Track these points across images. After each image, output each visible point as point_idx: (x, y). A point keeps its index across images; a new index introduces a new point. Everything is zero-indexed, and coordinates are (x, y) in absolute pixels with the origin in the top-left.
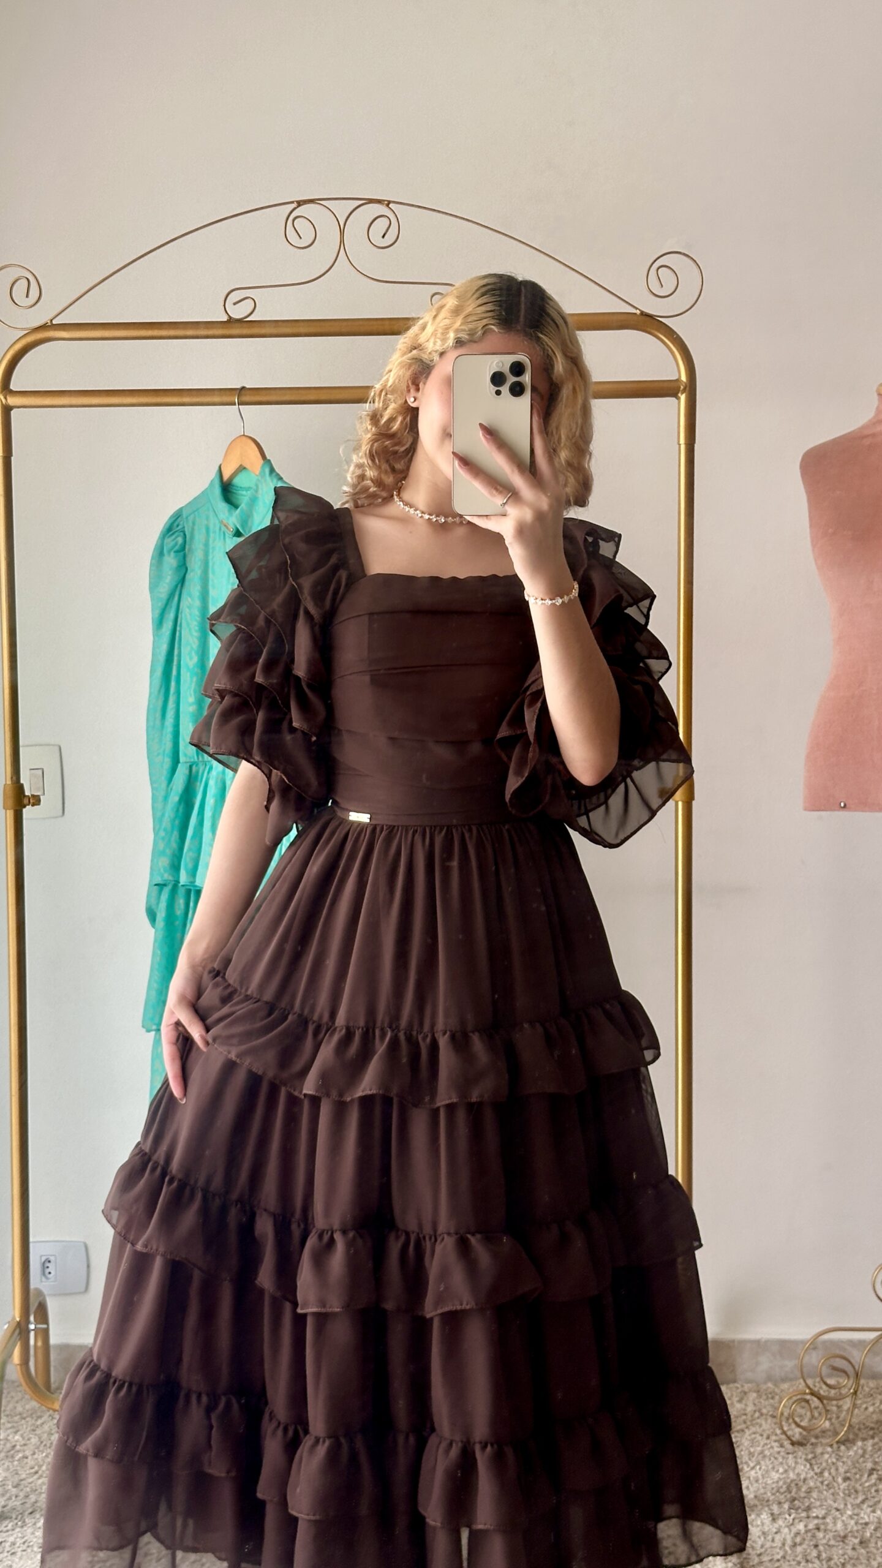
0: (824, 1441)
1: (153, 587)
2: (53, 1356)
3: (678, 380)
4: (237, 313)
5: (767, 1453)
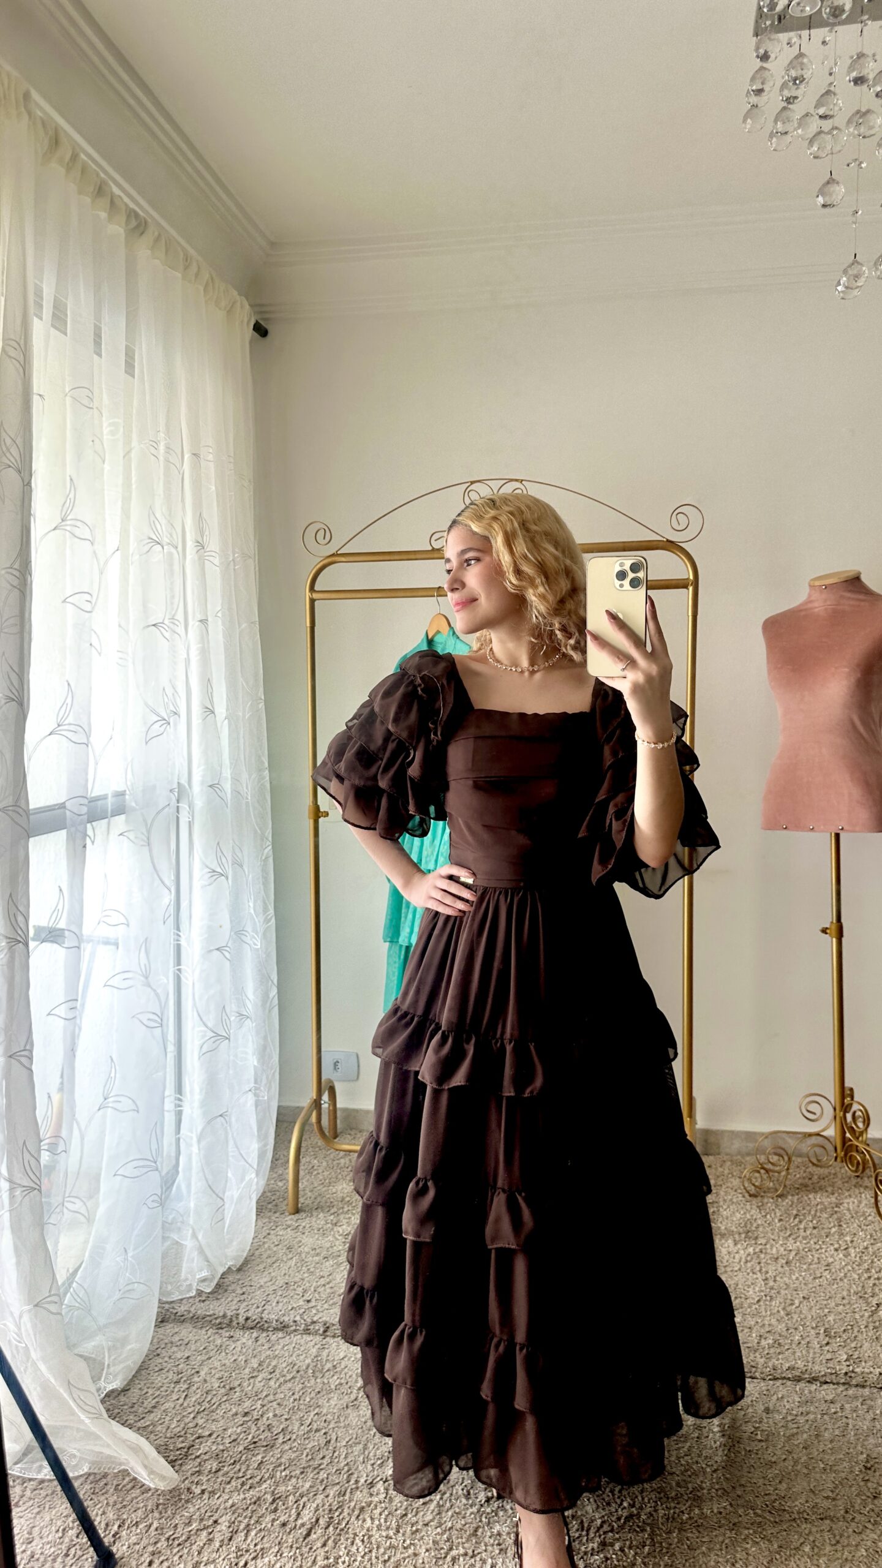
0: (769, 1195)
2: (339, 1114)
3: (688, 579)
5: (735, 1200)
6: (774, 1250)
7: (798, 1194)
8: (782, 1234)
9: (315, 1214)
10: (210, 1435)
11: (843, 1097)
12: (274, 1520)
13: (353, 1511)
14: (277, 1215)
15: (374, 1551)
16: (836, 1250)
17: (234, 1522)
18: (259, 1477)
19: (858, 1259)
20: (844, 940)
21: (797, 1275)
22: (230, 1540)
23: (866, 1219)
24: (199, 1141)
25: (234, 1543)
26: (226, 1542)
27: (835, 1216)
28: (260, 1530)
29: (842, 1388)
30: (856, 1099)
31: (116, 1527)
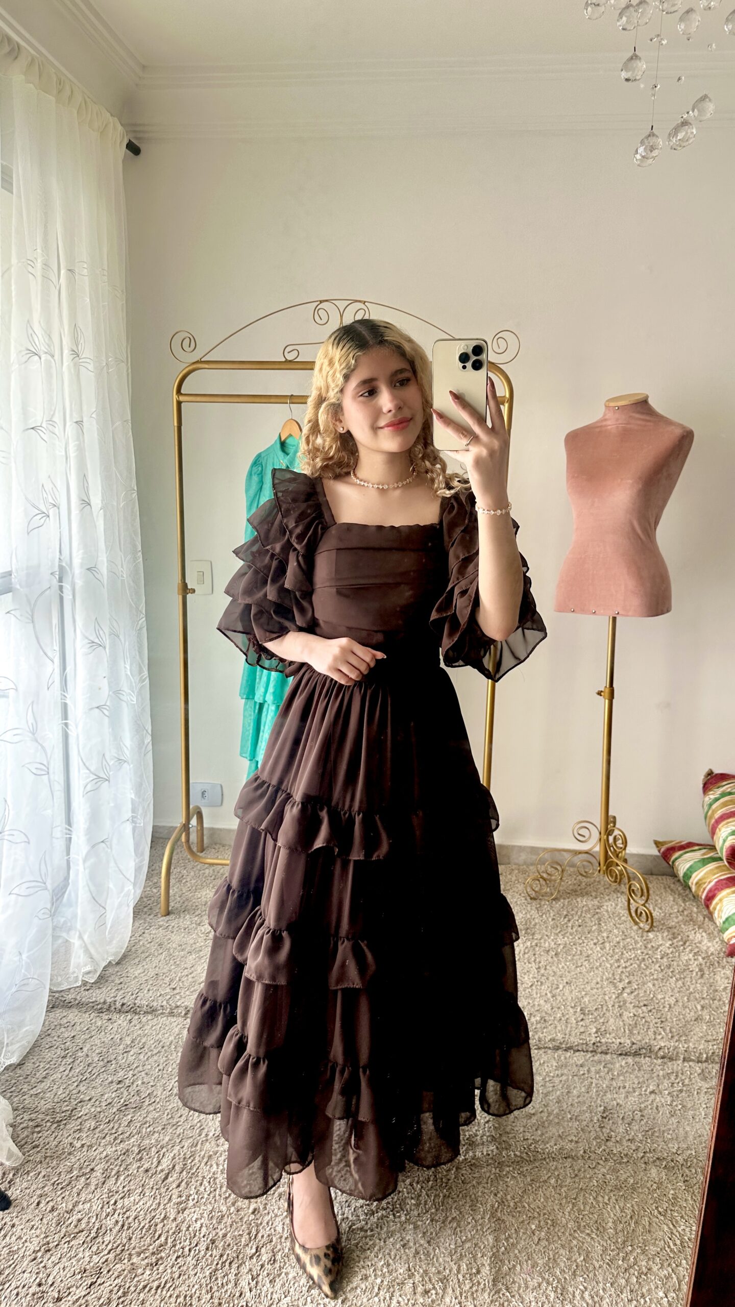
0: (546, 898)
1: (247, 491)
2: (205, 832)
4: (290, 357)
5: (519, 903)
6: (547, 944)
7: (568, 898)
8: (554, 931)
9: (182, 915)
10: (90, 1100)
11: (607, 823)
12: (139, 1167)
13: (203, 1158)
14: (151, 917)
15: (218, 1190)
16: (595, 944)
17: (107, 1170)
18: (128, 1133)
19: (611, 951)
20: (614, 701)
21: (563, 964)
22: (104, 1183)
23: (620, 919)
24: (84, 861)
25: (106, 1186)
26: (100, 1185)
27: (596, 916)
28: (128, 1175)
29: (589, 1055)
30: (617, 826)
31: (11, 1175)
